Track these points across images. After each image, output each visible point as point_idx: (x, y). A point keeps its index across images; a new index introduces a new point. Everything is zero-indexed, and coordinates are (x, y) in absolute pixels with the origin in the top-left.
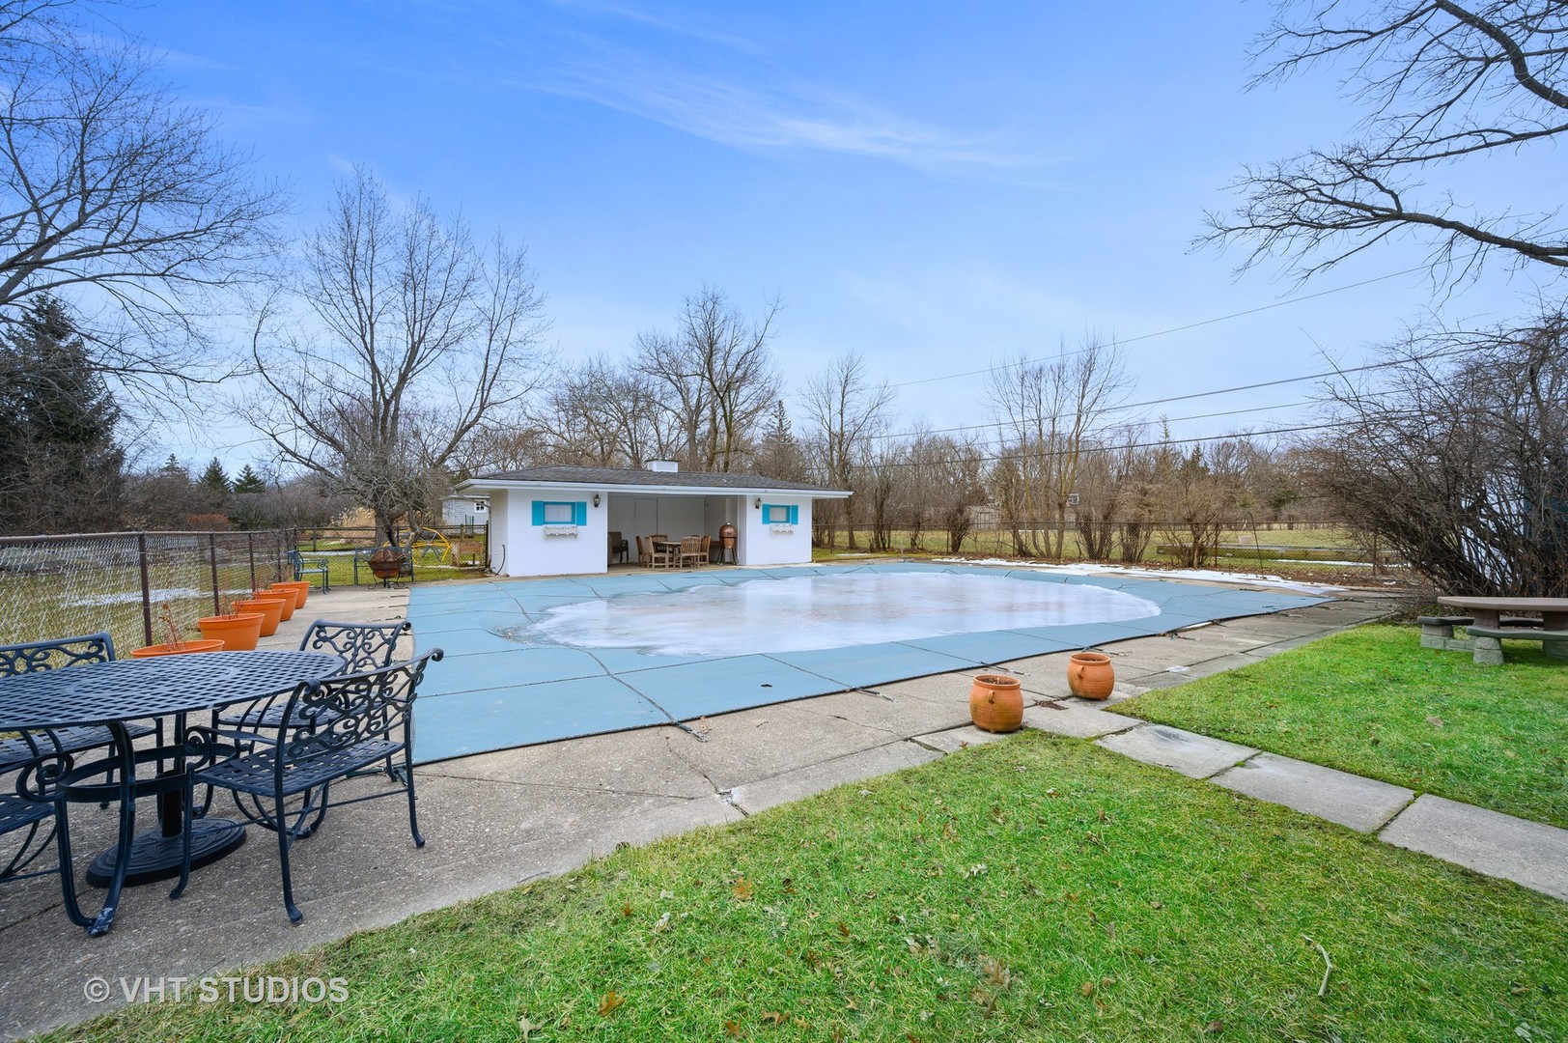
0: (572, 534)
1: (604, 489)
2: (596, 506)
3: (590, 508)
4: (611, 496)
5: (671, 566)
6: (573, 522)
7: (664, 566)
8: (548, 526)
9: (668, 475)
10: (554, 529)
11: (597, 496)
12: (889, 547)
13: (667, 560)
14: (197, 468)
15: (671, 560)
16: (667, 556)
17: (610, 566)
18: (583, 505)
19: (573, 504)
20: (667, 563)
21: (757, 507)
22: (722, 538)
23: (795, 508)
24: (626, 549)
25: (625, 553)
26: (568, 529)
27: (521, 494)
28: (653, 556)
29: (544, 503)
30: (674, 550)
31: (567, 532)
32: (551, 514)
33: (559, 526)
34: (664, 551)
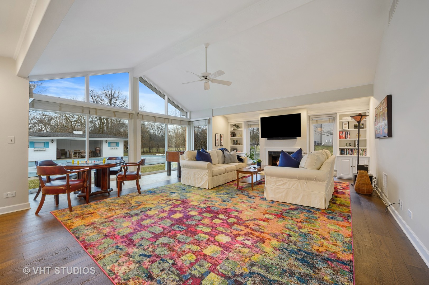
0: (44, 150)
1: (55, 138)
2: (52, 142)
3: (50, 143)
4: (57, 140)
5: (78, 158)
6: (44, 147)
7: (76, 158)
8: (35, 148)
9: (79, 135)
10: (37, 149)
13: (77, 156)
15: (78, 156)
16: (77, 155)
17: (57, 159)
18: (48, 143)
19: (44, 142)
21: (106, 143)
22: (96, 150)
23: (118, 143)
24: (67, 154)
25: (66, 155)
28: (73, 155)
29: (34, 142)
30: (79, 153)
31: (42, 150)
32: (36, 145)
33: (39, 148)
34: (76, 154)
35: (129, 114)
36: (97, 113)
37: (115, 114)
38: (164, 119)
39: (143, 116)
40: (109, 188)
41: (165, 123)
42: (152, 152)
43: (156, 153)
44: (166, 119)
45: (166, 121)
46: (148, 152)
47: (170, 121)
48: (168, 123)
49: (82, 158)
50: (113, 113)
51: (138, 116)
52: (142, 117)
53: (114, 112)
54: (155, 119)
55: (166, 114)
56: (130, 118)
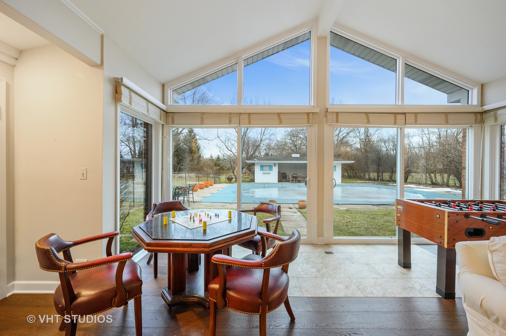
0: (269, 173)
1: (277, 162)
2: (275, 166)
3: (273, 167)
4: (279, 164)
6: (270, 170)
9: (296, 158)
10: (265, 172)
11: (275, 164)
12: (382, 179)
13: (294, 180)
14: (215, 157)
15: (295, 180)
17: (278, 181)
18: (272, 166)
19: (270, 166)
20: (294, 181)
23: (335, 166)
24: (286, 177)
26: (268, 172)
27: (258, 164)
28: (291, 179)
29: (263, 166)
30: (296, 178)
31: (268, 173)
32: (265, 168)
33: (266, 171)
34: (294, 178)
35: (308, 114)
36: (251, 121)
37: (280, 119)
38: (393, 115)
39: (337, 116)
41: (395, 124)
42: (382, 180)
43: (388, 181)
44: (398, 115)
45: (398, 121)
46: (376, 179)
47: (410, 118)
48: (405, 124)
49: (298, 182)
50: (277, 117)
51: (326, 116)
52: (335, 117)
53: (279, 114)
54: (368, 118)
55: (400, 104)
56: (308, 122)
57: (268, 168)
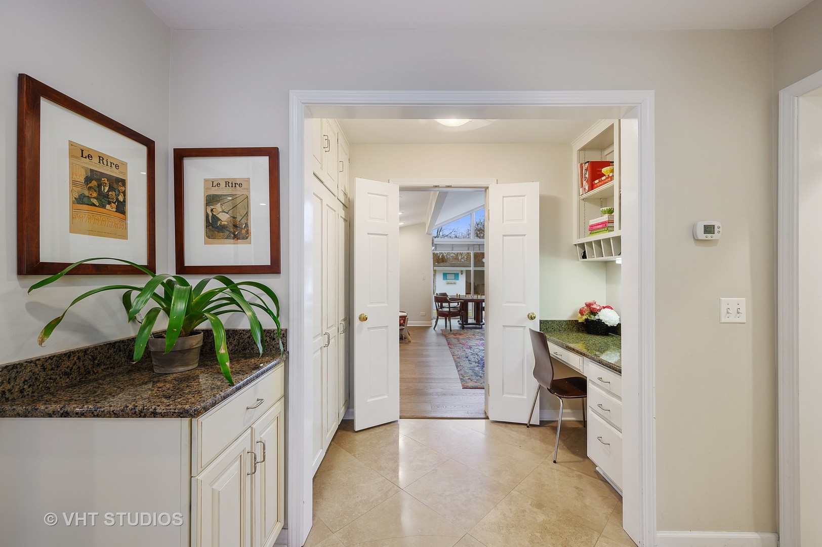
0: (454, 283)
1: (464, 269)
2: (462, 274)
6: (455, 279)
8: (447, 280)
18: (458, 274)
19: (455, 274)
29: (447, 274)
32: (449, 277)
40: (482, 322)
57: (453, 277)
